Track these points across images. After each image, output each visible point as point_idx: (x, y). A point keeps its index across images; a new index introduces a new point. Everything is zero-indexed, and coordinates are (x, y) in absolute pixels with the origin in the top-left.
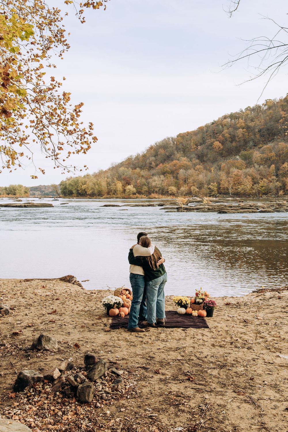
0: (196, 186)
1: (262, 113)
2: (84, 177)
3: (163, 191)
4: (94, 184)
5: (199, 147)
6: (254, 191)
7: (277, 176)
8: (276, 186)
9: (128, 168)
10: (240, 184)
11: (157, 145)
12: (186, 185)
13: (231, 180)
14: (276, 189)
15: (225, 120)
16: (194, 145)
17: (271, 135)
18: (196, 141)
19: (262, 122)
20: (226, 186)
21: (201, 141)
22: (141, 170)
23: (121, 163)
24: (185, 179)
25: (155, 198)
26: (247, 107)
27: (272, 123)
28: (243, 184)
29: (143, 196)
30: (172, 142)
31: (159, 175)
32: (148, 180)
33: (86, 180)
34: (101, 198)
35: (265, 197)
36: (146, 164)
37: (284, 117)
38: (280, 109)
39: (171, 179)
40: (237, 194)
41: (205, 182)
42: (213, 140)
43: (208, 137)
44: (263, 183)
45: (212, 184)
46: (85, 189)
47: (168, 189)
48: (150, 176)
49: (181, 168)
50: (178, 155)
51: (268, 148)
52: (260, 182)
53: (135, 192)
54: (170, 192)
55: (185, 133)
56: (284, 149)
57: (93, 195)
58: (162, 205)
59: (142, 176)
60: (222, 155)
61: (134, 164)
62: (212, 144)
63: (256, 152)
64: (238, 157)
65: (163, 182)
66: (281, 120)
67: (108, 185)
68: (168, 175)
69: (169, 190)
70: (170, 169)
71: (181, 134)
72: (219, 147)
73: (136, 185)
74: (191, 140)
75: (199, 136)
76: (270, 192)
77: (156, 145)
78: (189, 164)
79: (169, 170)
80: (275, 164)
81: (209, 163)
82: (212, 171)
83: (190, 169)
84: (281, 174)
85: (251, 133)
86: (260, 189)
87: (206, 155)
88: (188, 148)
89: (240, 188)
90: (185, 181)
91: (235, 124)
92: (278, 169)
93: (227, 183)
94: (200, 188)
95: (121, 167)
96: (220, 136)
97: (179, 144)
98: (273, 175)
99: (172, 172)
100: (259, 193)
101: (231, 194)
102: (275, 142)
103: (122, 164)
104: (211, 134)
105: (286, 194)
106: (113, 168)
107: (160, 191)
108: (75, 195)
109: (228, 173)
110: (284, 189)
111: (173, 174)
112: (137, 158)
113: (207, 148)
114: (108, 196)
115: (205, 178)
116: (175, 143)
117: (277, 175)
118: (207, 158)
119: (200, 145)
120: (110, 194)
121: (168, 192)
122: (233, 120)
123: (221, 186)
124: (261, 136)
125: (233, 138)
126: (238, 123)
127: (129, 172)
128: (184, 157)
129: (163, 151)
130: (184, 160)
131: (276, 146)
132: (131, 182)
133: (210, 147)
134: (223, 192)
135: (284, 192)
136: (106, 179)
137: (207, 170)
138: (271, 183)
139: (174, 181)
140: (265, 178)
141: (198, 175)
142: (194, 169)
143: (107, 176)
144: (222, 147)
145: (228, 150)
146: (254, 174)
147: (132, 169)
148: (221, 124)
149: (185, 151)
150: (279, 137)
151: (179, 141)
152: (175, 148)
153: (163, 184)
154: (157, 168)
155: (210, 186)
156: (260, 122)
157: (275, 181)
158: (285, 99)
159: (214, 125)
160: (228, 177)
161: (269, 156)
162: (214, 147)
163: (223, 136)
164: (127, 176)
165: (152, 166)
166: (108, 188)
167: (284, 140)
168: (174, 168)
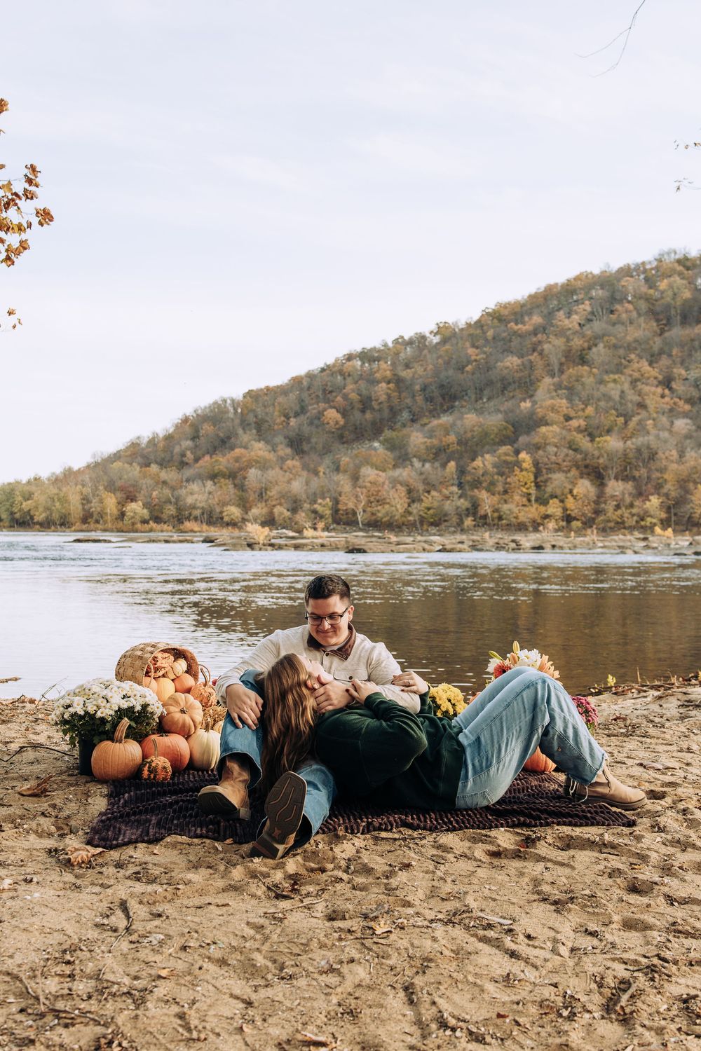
0: (285, 505)
1: (429, 352)
2: (29, 482)
3: (211, 514)
4: (52, 499)
5: (292, 419)
6: (411, 518)
7: (460, 486)
8: (458, 508)
9: (131, 464)
10: (381, 502)
11: (198, 415)
12: (264, 504)
13: (362, 494)
14: (457, 514)
15: (350, 363)
16: (280, 416)
17: (447, 397)
18: (285, 406)
19: (428, 369)
20: (351, 505)
21: (297, 408)
22: (161, 468)
23: (115, 454)
24: (261, 489)
25: (192, 531)
26: (397, 337)
27: (451, 372)
28: (388, 503)
29: (165, 527)
30: (232, 410)
31: (203, 480)
32: (176, 493)
33: (33, 488)
34: (67, 530)
35: (433, 530)
36: (172, 457)
37: (476, 360)
38: (468, 344)
39: (229, 489)
40: (374, 524)
41: (304, 497)
42: (322, 405)
43: (312, 399)
44: (432, 499)
45: (320, 501)
46: (30, 510)
47: (221, 512)
48: (182, 482)
49: (253, 466)
50: (245, 437)
51: (441, 425)
52: (424, 498)
53: (147, 517)
54: (226, 519)
55: (261, 390)
56: (475, 429)
57: (49, 523)
58: (211, 541)
59: (164, 483)
60: (341, 438)
61: (144, 456)
62: (321, 414)
63: (415, 434)
64: (376, 444)
65: (211, 497)
66: (470, 367)
67: (85, 502)
68: (222, 480)
69: (225, 514)
70: (227, 468)
71: (252, 391)
72: (337, 423)
73: (148, 503)
74: (274, 405)
75: (292, 396)
76: (445, 521)
77: (195, 415)
78: (272, 456)
79: (225, 470)
80: (457, 461)
81: (314, 456)
82: (321, 474)
83: (273, 469)
84: (468, 482)
85: (404, 394)
86: (424, 515)
87: (308, 440)
88: (267, 421)
89: (381, 512)
90: (261, 494)
91: (372, 373)
92: (462, 471)
93: (353, 499)
94: (294, 510)
95: (115, 461)
96: (339, 398)
97: (247, 414)
98: (453, 485)
99: (232, 475)
100: (422, 523)
101: (361, 525)
102: (456, 414)
103: (117, 456)
104: (320, 393)
105: (479, 526)
106: (97, 464)
107: (205, 516)
108: (7, 524)
109: (355, 478)
110: (474, 514)
111: (233, 479)
112: (152, 442)
113: (311, 423)
114: (84, 527)
115: (305, 488)
116: (239, 411)
117: (461, 483)
118: (310, 446)
119: (295, 417)
120: (89, 523)
121: (222, 518)
122: (367, 365)
123: (340, 506)
124: (426, 400)
125: (366, 403)
127: (134, 472)
128: (259, 441)
129: (212, 427)
130: (259, 449)
131: (459, 423)
132: (137, 495)
133: (316, 422)
134: (342, 519)
135: (474, 521)
136: (81, 487)
137: (309, 471)
138: (449, 502)
139: (235, 494)
140: (435, 490)
141: (289, 482)
142: (281, 468)
143: (83, 481)
144: (342, 422)
145: (356, 429)
146: (411, 481)
147: (141, 467)
148: (341, 372)
149: (261, 429)
150: (464, 403)
151: (247, 408)
152: (237, 421)
153: (210, 501)
154: (198, 465)
155: (316, 506)
156: (425, 370)
157: (456, 496)
158: (478, 322)
159: (325, 373)
160: (355, 486)
161: (444, 443)
162: (326, 421)
163: (345, 397)
164: (130, 483)
165: (185, 459)
166: (84, 509)
167: (475, 410)
168: (237, 465)
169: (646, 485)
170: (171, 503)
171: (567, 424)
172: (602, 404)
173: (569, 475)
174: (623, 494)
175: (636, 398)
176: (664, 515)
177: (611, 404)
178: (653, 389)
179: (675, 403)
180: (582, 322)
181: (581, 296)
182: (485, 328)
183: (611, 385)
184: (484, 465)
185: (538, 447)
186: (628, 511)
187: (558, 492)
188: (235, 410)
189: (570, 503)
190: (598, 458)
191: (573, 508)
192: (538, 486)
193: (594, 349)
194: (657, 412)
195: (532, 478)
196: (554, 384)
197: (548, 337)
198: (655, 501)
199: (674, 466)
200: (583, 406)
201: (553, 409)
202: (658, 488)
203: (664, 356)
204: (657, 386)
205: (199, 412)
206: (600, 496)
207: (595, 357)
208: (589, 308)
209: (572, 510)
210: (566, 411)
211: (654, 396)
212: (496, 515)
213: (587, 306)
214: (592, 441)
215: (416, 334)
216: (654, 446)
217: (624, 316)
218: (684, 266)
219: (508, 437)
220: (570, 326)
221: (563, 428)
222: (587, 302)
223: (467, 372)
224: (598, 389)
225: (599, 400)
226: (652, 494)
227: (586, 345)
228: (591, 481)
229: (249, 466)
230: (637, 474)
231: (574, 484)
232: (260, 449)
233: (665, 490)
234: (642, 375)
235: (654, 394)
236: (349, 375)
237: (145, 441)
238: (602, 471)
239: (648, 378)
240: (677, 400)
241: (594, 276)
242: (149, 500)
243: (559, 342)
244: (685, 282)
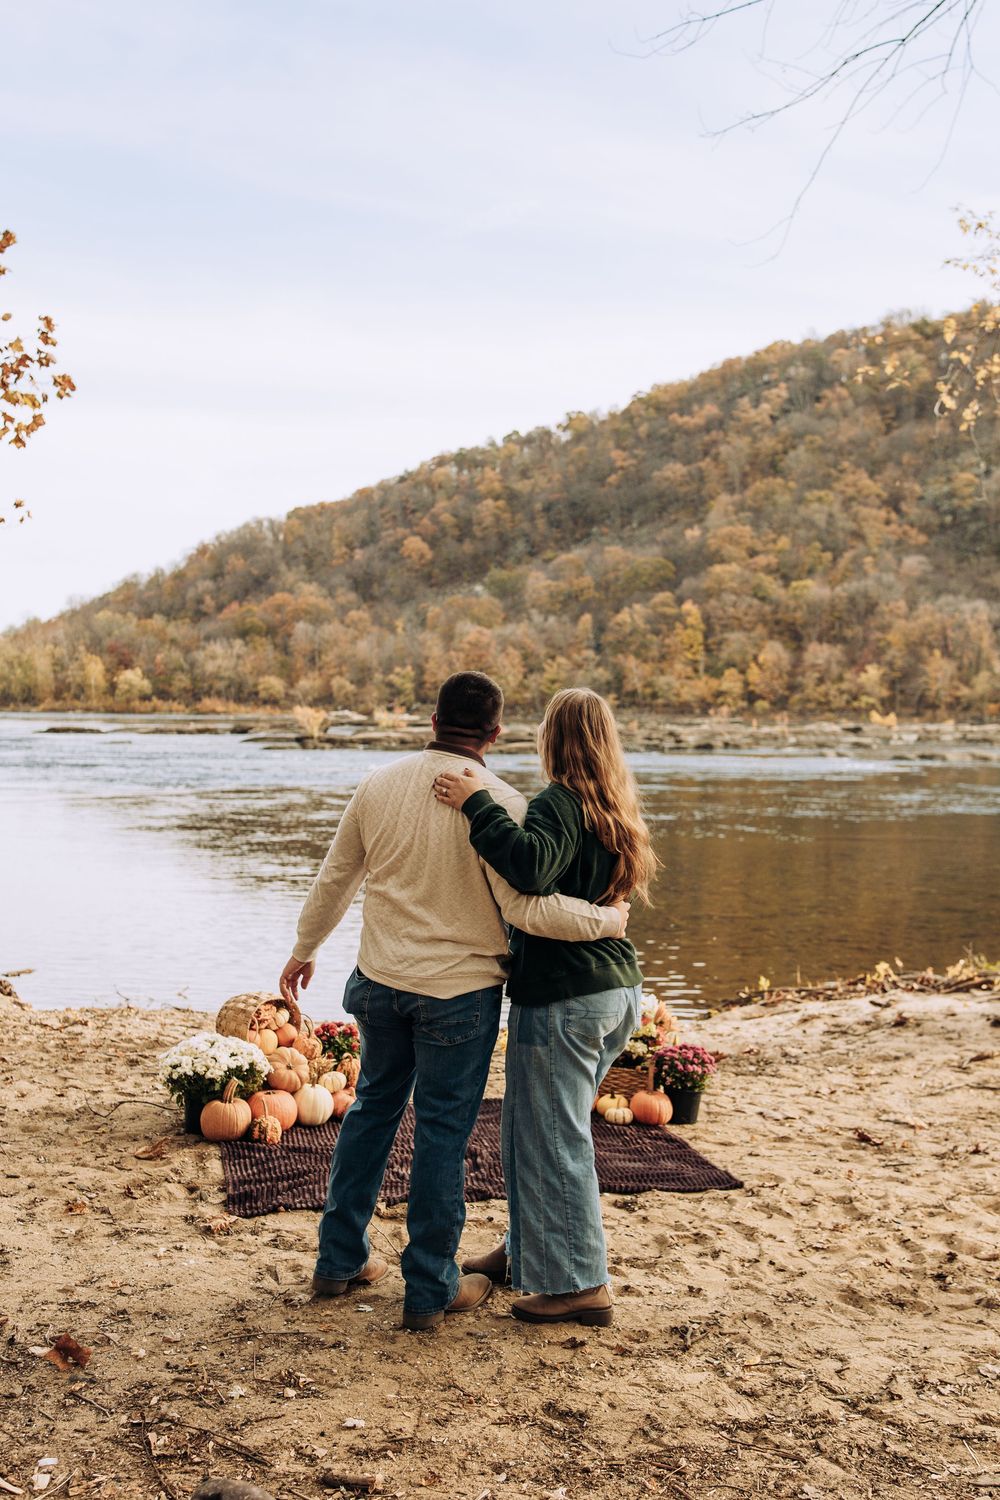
0: (348, 675)
1: (556, 454)
3: (240, 687)
4: (11, 664)
5: (357, 551)
6: (528, 695)
7: (598, 649)
8: (594, 679)
9: (124, 614)
11: (221, 544)
12: (317, 673)
13: (458, 659)
15: (442, 470)
16: (340, 546)
17: (581, 521)
18: (348, 532)
19: (554, 479)
21: (364, 534)
22: (169, 621)
23: (101, 599)
24: (313, 651)
25: (214, 712)
26: (510, 432)
27: (586, 485)
29: (175, 705)
30: (269, 535)
31: (228, 638)
32: (190, 655)
34: (34, 709)
36: (184, 604)
37: (622, 468)
38: (611, 444)
39: (266, 651)
41: (375, 663)
42: (401, 531)
43: (387, 521)
44: (557, 668)
45: (398, 669)
47: (256, 685)
48: (199, 640)
49: (301, 618)
50: (290, 576)
51: (571, 562)
52: (546, 667)
53: (148, 691)
54: (263, 695)
55: (313, 507)
56: (621, 567)
57: (5, 698)
58: (244, 731)
59: (173, 642)
60: (428, 579)
61: (143, 603)
62: (397, 546)
63: (534, 574)
64: (478, 588)
65: (241, 662)
66: (613, 477)
68: (257, 638)
69: (261, 687)
70: (263, 620)
71: (300, 509)
72: (422, 556)
73: (150, 671)
74: (330, 529)
75: (360, 516)
77: (217, 543)
78: (326, 604)
79: (261, 623)
80: (595, 612)
81: (390, 606)
82: (400, 630)
83: (330, 622)
84: (610, 643)
85: (519, 515)
86: (545, 689)
87: (381, 581)
88: (321, 553)
90: (313, 659)
91: (472, 485)
92: (600, 628)
93: (445, 667)
94: (360, 682)
95: (100, 609)
96: (426, 521)
97: (293, 542)
98: (588, 647)
99: (270, 631)
102: (594, 545)
103: (103, 602)
104: (398, 513)
105: (624, 706)
106: (74, 613)
107: (233, 690)
109: (449, 637)
110: (618, 690)
111: (273, 638)
112: (156, 581)
113: (385, 557)
114: (57, 704)
115: (376, 650)
116: (281, 537)
117: (599, 645)
118: (383, 589)
119: (362, 547)
120: (64, 699)
121: (257, 693)
122: (465, 472)
123: (427, 677)
124: (551, 524)
125: (465, 528)
126: (483, 479)
127: (129, 626)
128: (310, 581)
129: (242, 561)
130: (310, 594)
131: (597, 558)
132: (134, 658)
133: (393, 555)
135: (617, 699)
136: (51, 646)
137: (381, 626)
138: (581, 671)
139: (275, 658)
140: (562, 654)
141: (354, 641)
142: (342, 622)
143: (55, 638)
144: (429, 555)
145: (449, 565)
146: (528, 641)
147: (139, 619)
148: (429, 483)
149: (313, 563)
150: (605, 530)
151: (292, 533)
152: (279, 553)
153: (240, 669)
154: (221, 616)
155: (392, 677)
156: (550, 480)
157: (592, 664)
158: (627, 412)
159: (405, 484)
160: (447, 649)
161: (575, 588)
162: (406, 554)
163: (435, 519)
164: (124, 641)
165: (203, 608)
166: (56, 679)
167: (621, 539)
168: (278, 616)
169: (861, 649)
170: (182, 670)
171: (751, 561)
172: (802, 533)
173: (753, 635)
174: (828, 662)
175: (851, 525)
176: (885, 693)
177: (813, 533)
178: (874, 512)
179: (905, 533)
180: (776, 414)
181: (774, 376)
182: (636, 420)
183: (815, 506)
184: (632, 618)
185: (709, 594)
186: (836, 687)
187: (737, 658)
188: (275, 535)
189: (754, 674)
190: (795, 610)
191: (758, 681)
192: (708, 650)
193: (792, 454)
194: (880, 546)
195: (700, 638)
196: (733, 504)
197: (726, 435)
198: (873, 673)
199: (900, 623)
200: (772, 536)
201: (731, 539)
202: (878, 655)
203: (891, 465)
204: (879, 508)
205: (223, 539)
206: (797, 663)
207: (793, 465)
208: (785, 394)
209: (756, 685)
210: (749, 542)
211: (874, 521)
212: (648, 691)
213: (782, 392)
214: (786, 585)
215: (538, 428)
216: (874, 592)
217: (835, 406)
218: (922, 333)
219: (668, 580)
220: (758, 419)
221: (747, 567)
222: (783, 385)
223: (610, 484)
224: (796, 512)
225: (797, 527)
226: (870, 663)
227: (780, 447)
228: (784, 643)
229: (297, 618)
230: (848, 633)
231: (760, 648)
232: (312, 594)
233: (887, 657)
234: (859, 492)
235: (876, 519)
236: (440, 487)
237: (144, 580)
238: (799, 629)
239: (867, 496)
240: (907, 528)
241: (793, 347)
242: (151, 666)
243: (743, 443)
244: (922, 357)
